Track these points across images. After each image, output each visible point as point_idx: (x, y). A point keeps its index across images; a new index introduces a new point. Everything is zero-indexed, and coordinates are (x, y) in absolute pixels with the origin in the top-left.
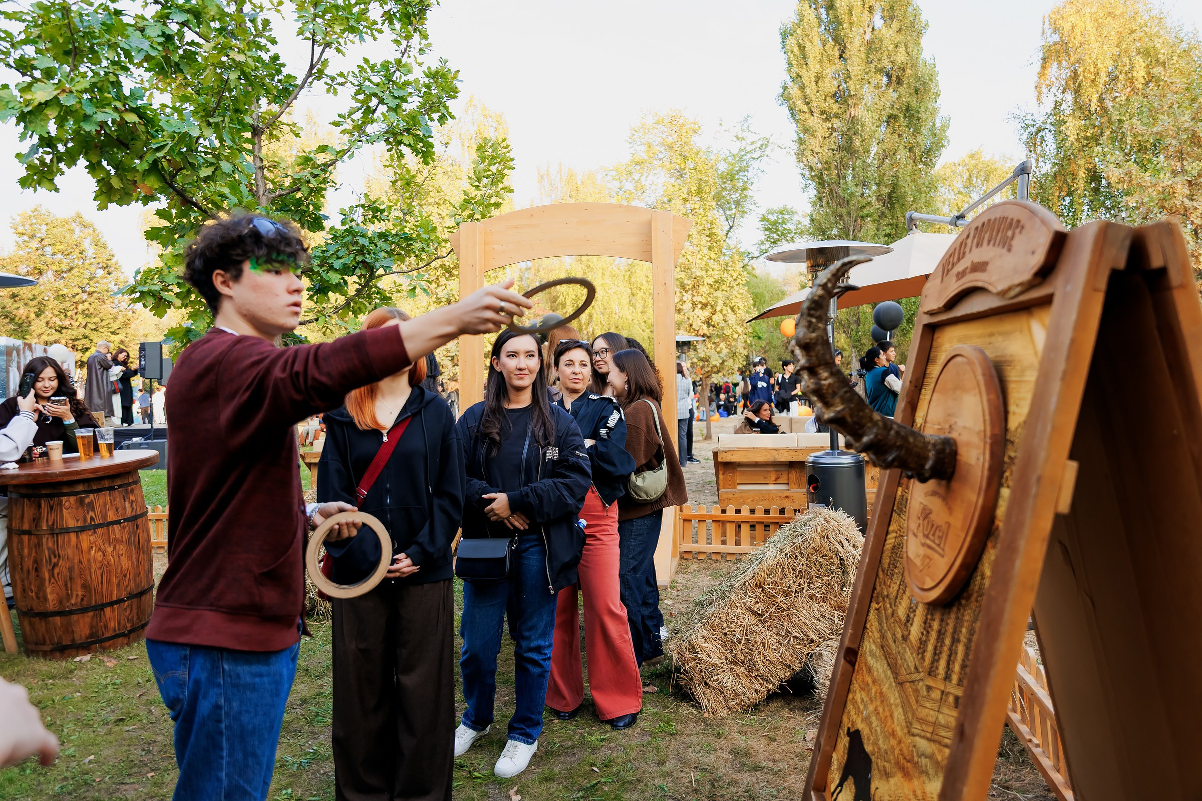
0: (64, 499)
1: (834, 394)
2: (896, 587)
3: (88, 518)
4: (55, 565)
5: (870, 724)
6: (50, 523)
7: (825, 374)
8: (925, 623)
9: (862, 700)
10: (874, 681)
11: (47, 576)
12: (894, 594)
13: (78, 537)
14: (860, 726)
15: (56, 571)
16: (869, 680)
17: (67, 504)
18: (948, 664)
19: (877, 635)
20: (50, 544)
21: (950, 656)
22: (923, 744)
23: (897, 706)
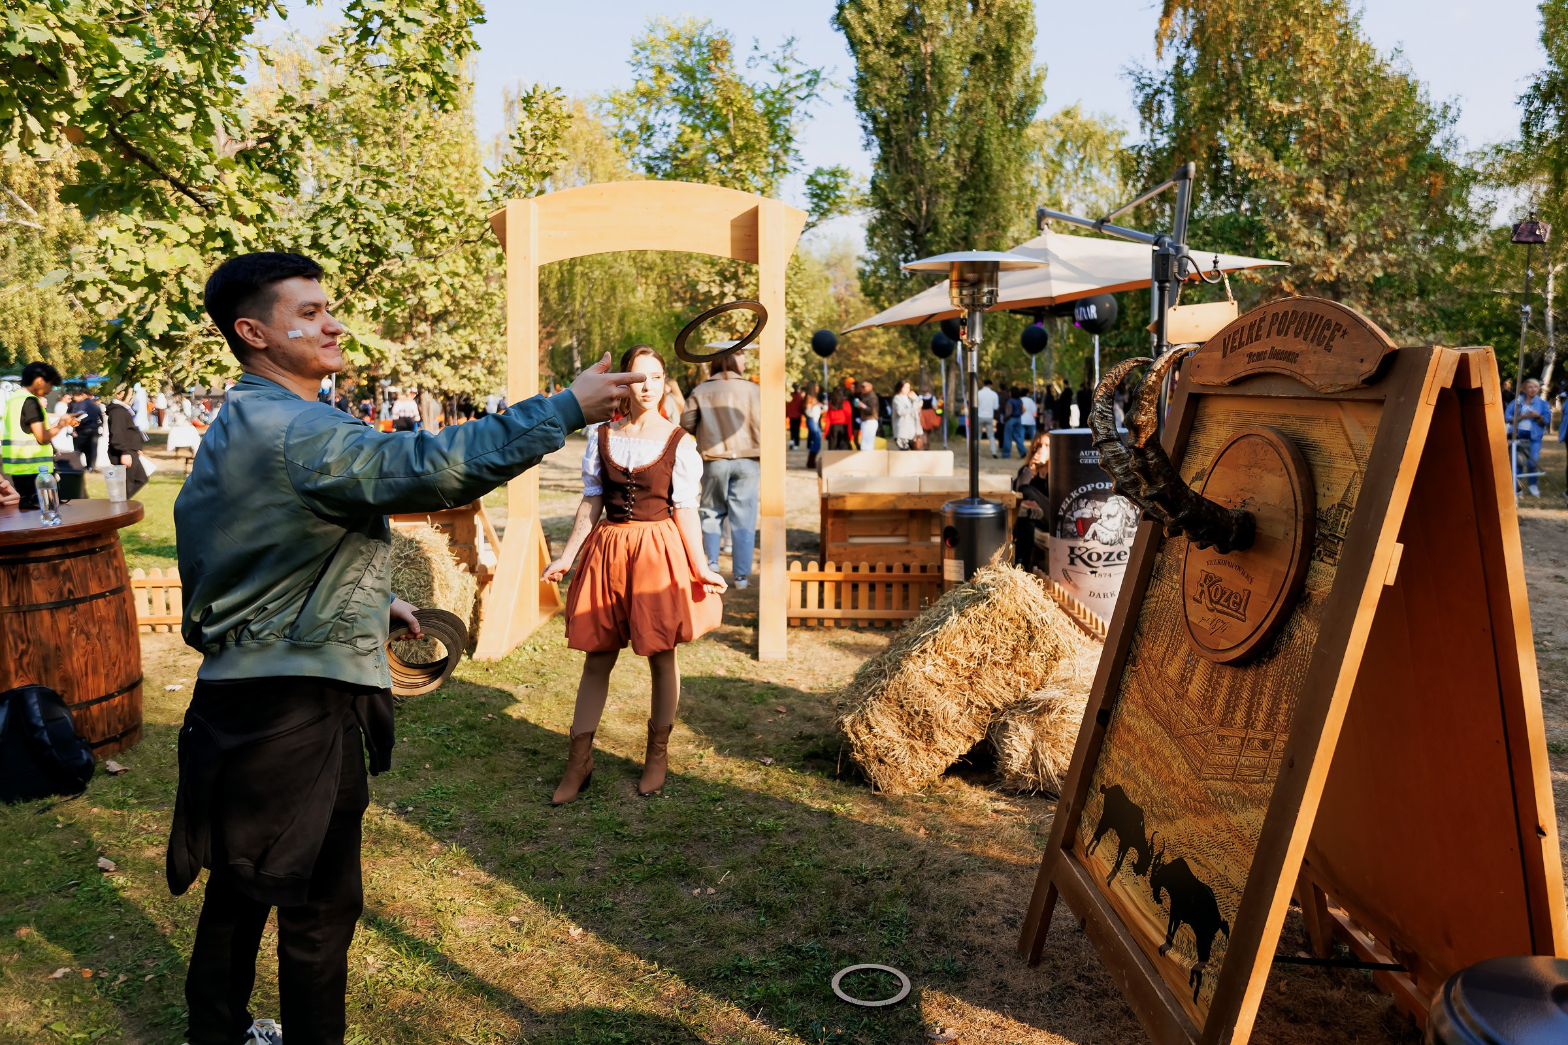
0: (32, 566)
1: (1159, 473)
2: (1162, 650)
3: (66, 591)
4: (23, 653)
5: (1136, 779)
6: (14, 598)
7: (1151, 455)
8: (1210, 680)
9: (1121, 758)
10: (1137, 739)
11: (12, 667)
12: (1160, 656)
13: (52, 616)
14: (1119, 780)
15: (25, 660)
16: (1130, 739)
17: (36, 573)
18: (1248, 714)
19: (1136, 696)
20: (15, 626)
21: (1250, 708)
22: (1220, 785)
23: (1175, 758)
